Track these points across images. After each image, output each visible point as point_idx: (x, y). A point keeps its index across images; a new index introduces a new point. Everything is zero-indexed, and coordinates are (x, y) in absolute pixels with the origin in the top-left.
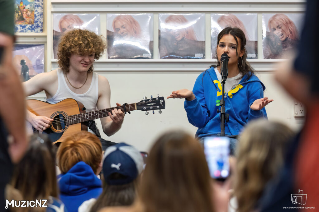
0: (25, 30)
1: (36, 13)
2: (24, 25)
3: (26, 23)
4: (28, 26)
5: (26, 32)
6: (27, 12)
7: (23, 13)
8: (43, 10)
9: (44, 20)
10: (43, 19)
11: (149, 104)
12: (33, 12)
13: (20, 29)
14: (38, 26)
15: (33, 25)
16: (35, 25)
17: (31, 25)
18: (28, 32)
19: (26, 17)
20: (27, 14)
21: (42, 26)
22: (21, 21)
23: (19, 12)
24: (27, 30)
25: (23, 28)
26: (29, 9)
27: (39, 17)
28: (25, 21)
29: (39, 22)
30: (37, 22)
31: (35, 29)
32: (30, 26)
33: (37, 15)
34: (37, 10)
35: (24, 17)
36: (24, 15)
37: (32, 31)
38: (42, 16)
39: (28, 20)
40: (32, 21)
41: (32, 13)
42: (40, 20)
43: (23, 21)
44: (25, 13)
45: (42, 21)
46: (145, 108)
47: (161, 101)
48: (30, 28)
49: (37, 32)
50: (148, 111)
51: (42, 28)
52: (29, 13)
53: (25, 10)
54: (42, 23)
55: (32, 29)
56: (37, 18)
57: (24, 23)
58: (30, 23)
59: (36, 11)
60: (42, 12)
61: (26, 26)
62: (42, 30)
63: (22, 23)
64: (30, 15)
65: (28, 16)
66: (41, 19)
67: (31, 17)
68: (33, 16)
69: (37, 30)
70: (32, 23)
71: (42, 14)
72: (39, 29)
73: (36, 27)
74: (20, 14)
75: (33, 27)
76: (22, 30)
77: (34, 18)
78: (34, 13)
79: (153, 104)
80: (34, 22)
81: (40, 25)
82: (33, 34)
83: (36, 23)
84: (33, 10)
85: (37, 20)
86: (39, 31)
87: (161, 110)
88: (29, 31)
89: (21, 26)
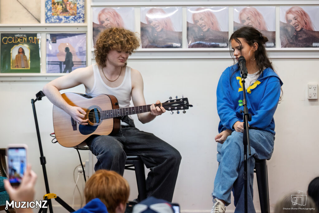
0: (69, 20)
1: (78, 5)
2: (67, 16)
3: (69, 14)
4: (71, 17)
5: (69, 23)
6: (70, 5)
7: (67, 6)
8: (84, 3)
9: (85, 12)
10: (84, 10)
11: (174, 105)
12: (76, 4)
13: (64, 20)
14: (80, 17)
15: (75, 17)
16: (77, 16)
17: (74, 16)
18: (71, 23)
19: (70, 9)
20: (71, 6)
21: (84, 17)
22: (65, 13)
23: (63, 4)
24: (70, 20)
25: (66, 19)
26: (72, 2)
27: (81, 9)
28: (68, 12)
29: (81, 14)
30: (79, 13)
31: (78, 20)
32: (73, 18)
33: (79, 7)
34: (79, 2)
35: (68, 9)
36: (67, 7)
37: (75, 22)
38: (83, 8)
39: (71, 12)
40: (75, 12)
41: (74, 6)
42: (82, 12)
43: (67, 13)
44: (68, 5)
45: (84, 13)
46: (170, 108)
47: (185, 102)
48: (73, 19)
49: (79, 22)
50: (173, 111)
51: (84, 19)
52: (72, 5)
53: (68, 3)
54: (84, 15)
55: (75, 20)
56: (79, 10)
57: (68, 14)
58: (73, 15)
59: (78, 4)
60: (84, 4)
61: (70, 17)
62: (83, 21)
63: (66, 15)
64: (73, 8)
65: (71, 8)
66: (82, 10)
67: (73, 9)
68: (76, 8)
69: (80, 21)
70: (75, 14)
71: (84, 7)
72: (81, 19)
73: (78, 18)
74: (64, 6)
75: (76, 18)
76: (66, 20)
77: (77, 10)
78: (76, 6)
79: (177, 105)
80: (76, 14)
81: (82, 16)
82: (76, 24)
83: (79, 15)
84: (76, 2)
85: (79, 12)
86: (81, 22)
87: (185, 110)
88: (72, 21)
89: (65, 17)
